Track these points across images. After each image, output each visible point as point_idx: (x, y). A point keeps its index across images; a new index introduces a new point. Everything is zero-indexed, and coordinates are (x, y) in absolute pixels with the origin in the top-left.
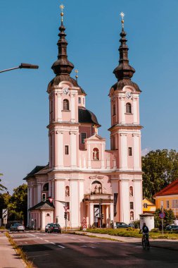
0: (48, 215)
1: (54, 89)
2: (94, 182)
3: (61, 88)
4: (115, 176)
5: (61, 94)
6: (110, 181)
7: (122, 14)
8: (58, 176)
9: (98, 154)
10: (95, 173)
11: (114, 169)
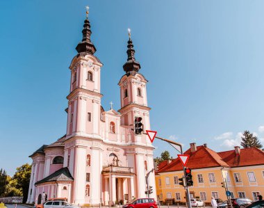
0: (65, 188)
1: (81, 59)
2: (111, 155)
3: (87, 61)
4: (130, 149)
5: (87, 65)
6: (125, 154)
7: (129, 30)
8: (79, 142)
9: (114, 127)
10: (112, 145)
11: (129, 143)
